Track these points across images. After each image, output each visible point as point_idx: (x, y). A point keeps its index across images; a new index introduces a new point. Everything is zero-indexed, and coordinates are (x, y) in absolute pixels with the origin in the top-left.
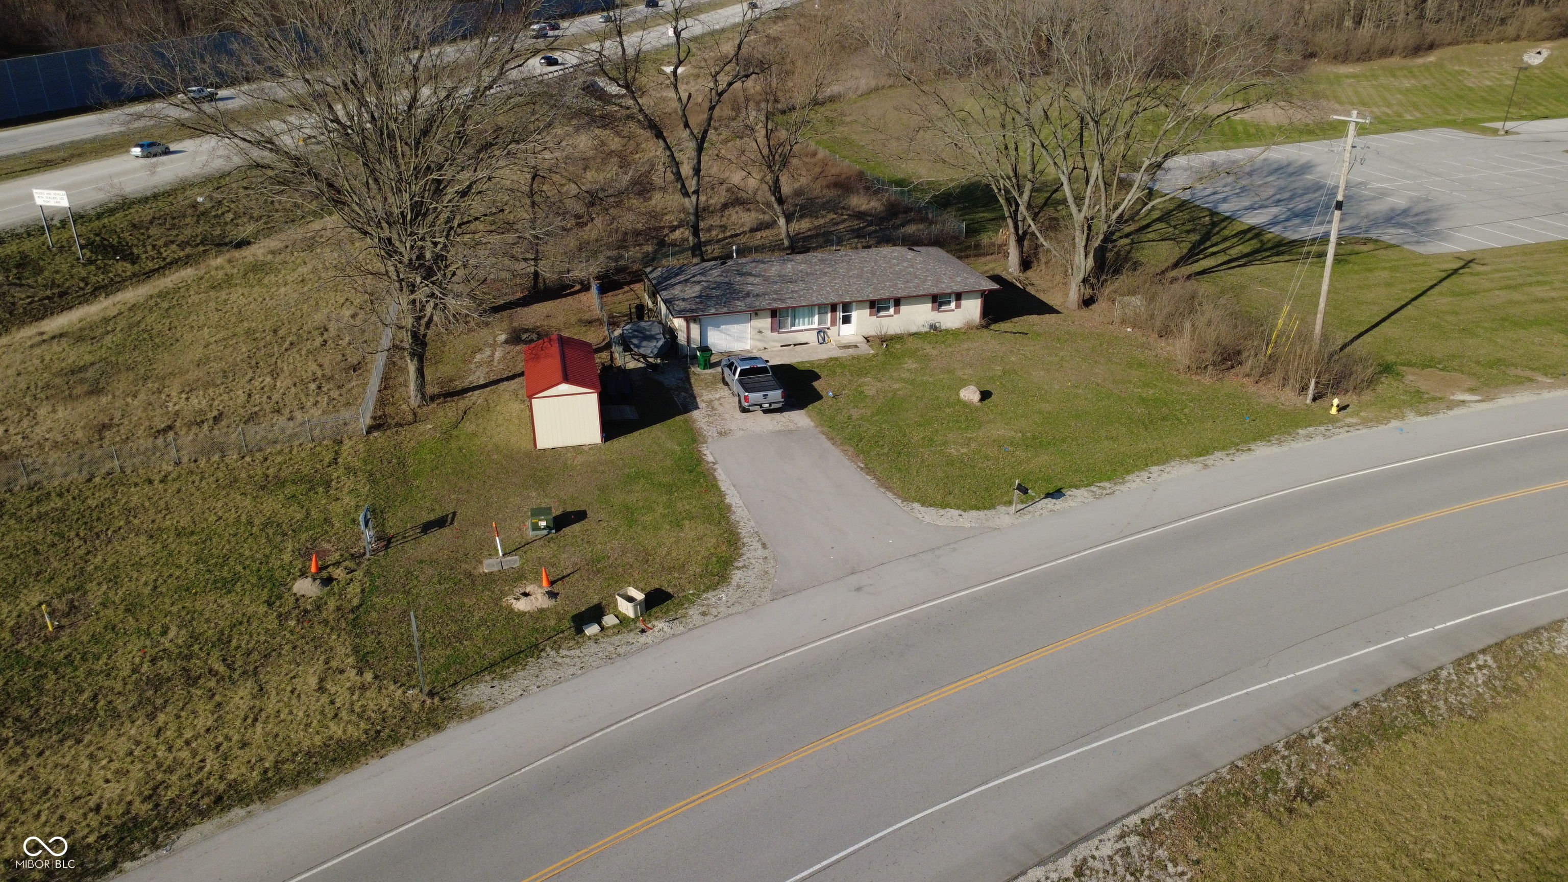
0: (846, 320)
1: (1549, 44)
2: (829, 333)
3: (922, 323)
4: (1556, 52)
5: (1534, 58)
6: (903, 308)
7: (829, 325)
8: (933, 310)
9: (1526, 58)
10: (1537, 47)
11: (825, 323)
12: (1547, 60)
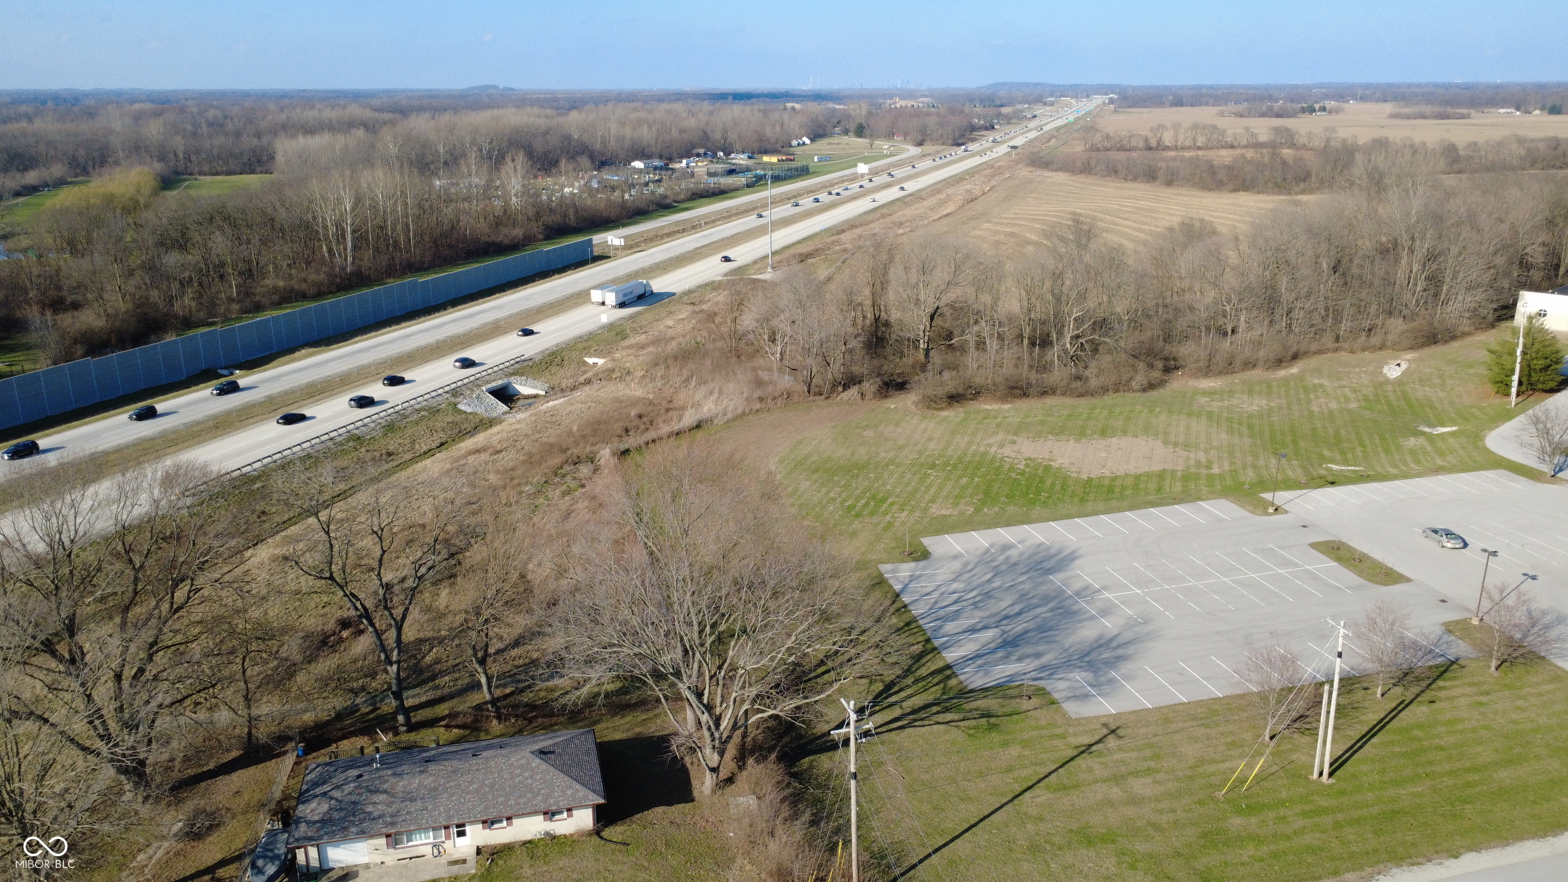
0: (461, 834)
1: (1410, 355)
2: (444, 845)
3: (535, 831)
4: (1413, 366)
5: (1393, 372)
6: (515, 821)
7: (443, 839)
8: (545, 820)
9: (1385, 370)
10: (1397, 358)
11: (440, 838)
12: (1404, 373)
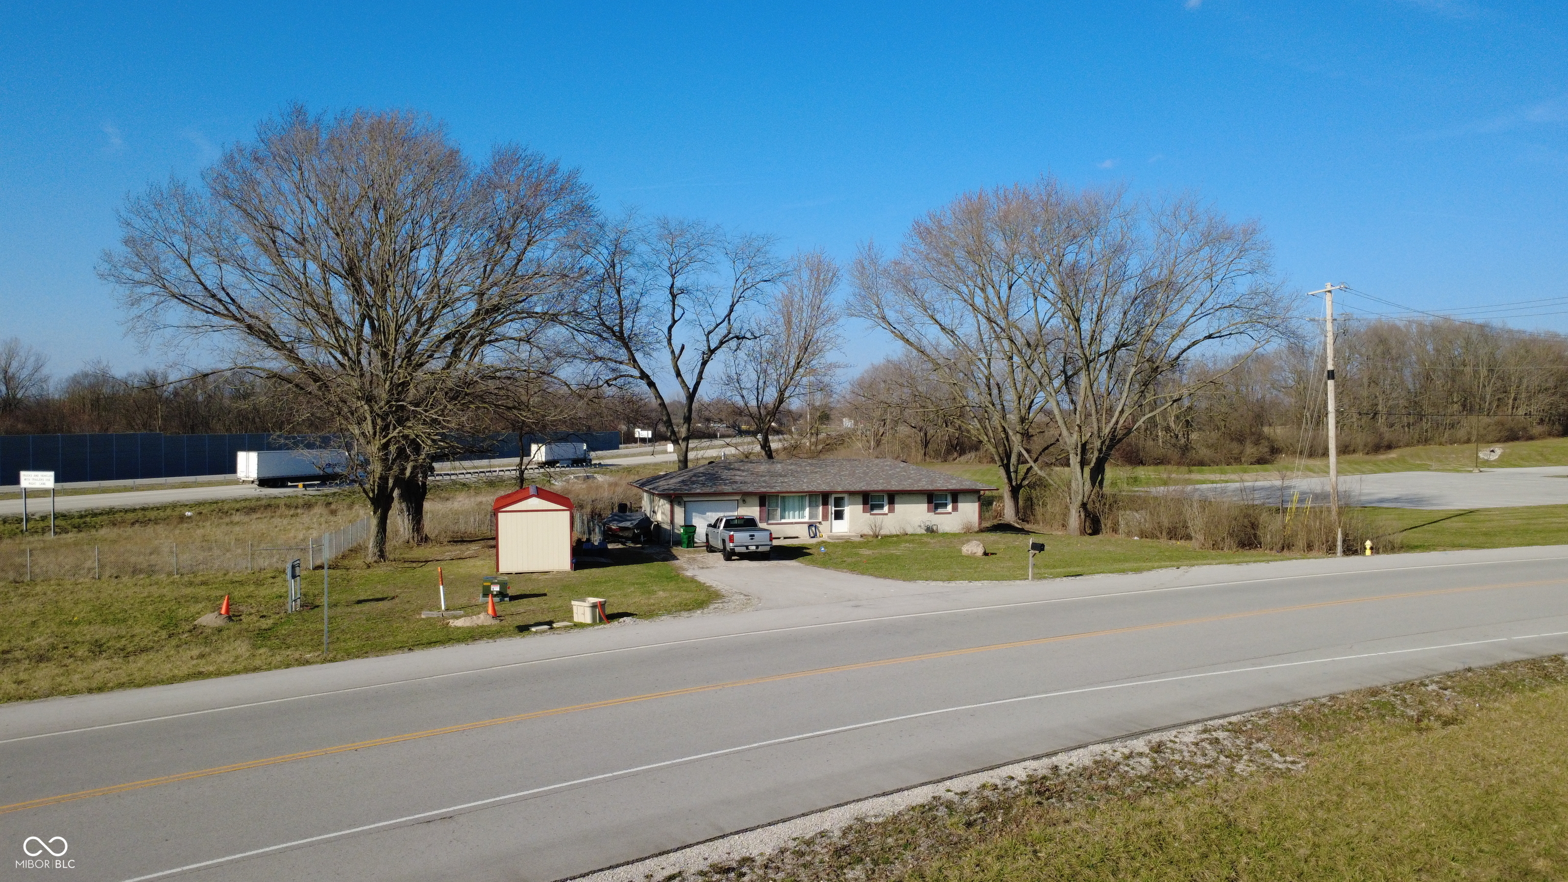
0: (839, 516)
1: (1500, 445)
2: (821, 527)
3: (917, 524)
4: (1508, 450)
5: (1489, 455)
6: (898, 507)
7: (820, 520)
8: (929, 511)
9: (1481, 455)
10: (1489, 447)
11: (816, 517)
12: (1500, 456)
